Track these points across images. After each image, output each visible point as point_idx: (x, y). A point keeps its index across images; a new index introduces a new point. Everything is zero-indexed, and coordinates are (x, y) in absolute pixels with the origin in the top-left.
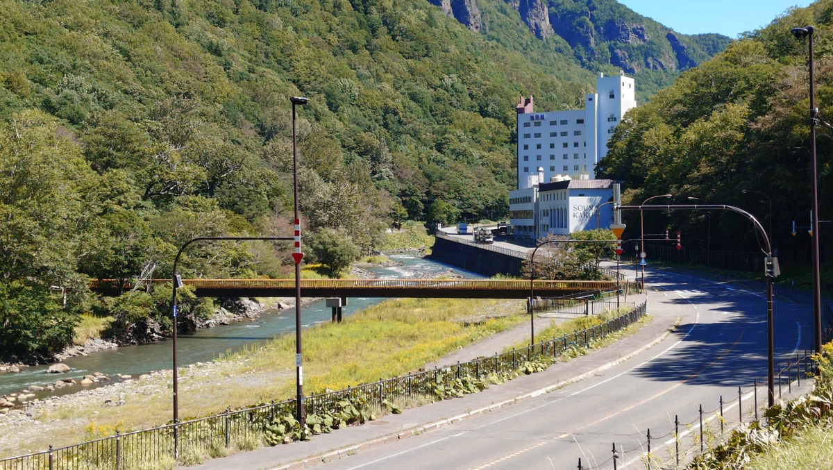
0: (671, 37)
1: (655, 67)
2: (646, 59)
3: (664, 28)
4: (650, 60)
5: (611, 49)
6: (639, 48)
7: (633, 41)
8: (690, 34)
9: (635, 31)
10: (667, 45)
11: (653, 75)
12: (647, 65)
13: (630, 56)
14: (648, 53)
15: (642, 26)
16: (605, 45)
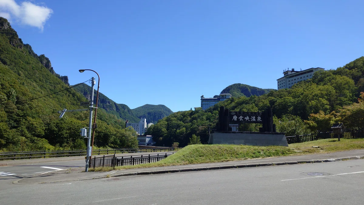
0: (115, 104)
1: (112, 110)
2: (110, 108)
3: (114, 102)
4: (111, 108)
5: (103, 105)
6: (109, 105)
7: (108, 104)
8: (118, 103)
9: (108, 102)
10: (114, 105)
11: (112, 111)
12: (110, 109)
13: (107, 107)
14: (111, 107)
15: (109, 101)
16: (102, 104)
